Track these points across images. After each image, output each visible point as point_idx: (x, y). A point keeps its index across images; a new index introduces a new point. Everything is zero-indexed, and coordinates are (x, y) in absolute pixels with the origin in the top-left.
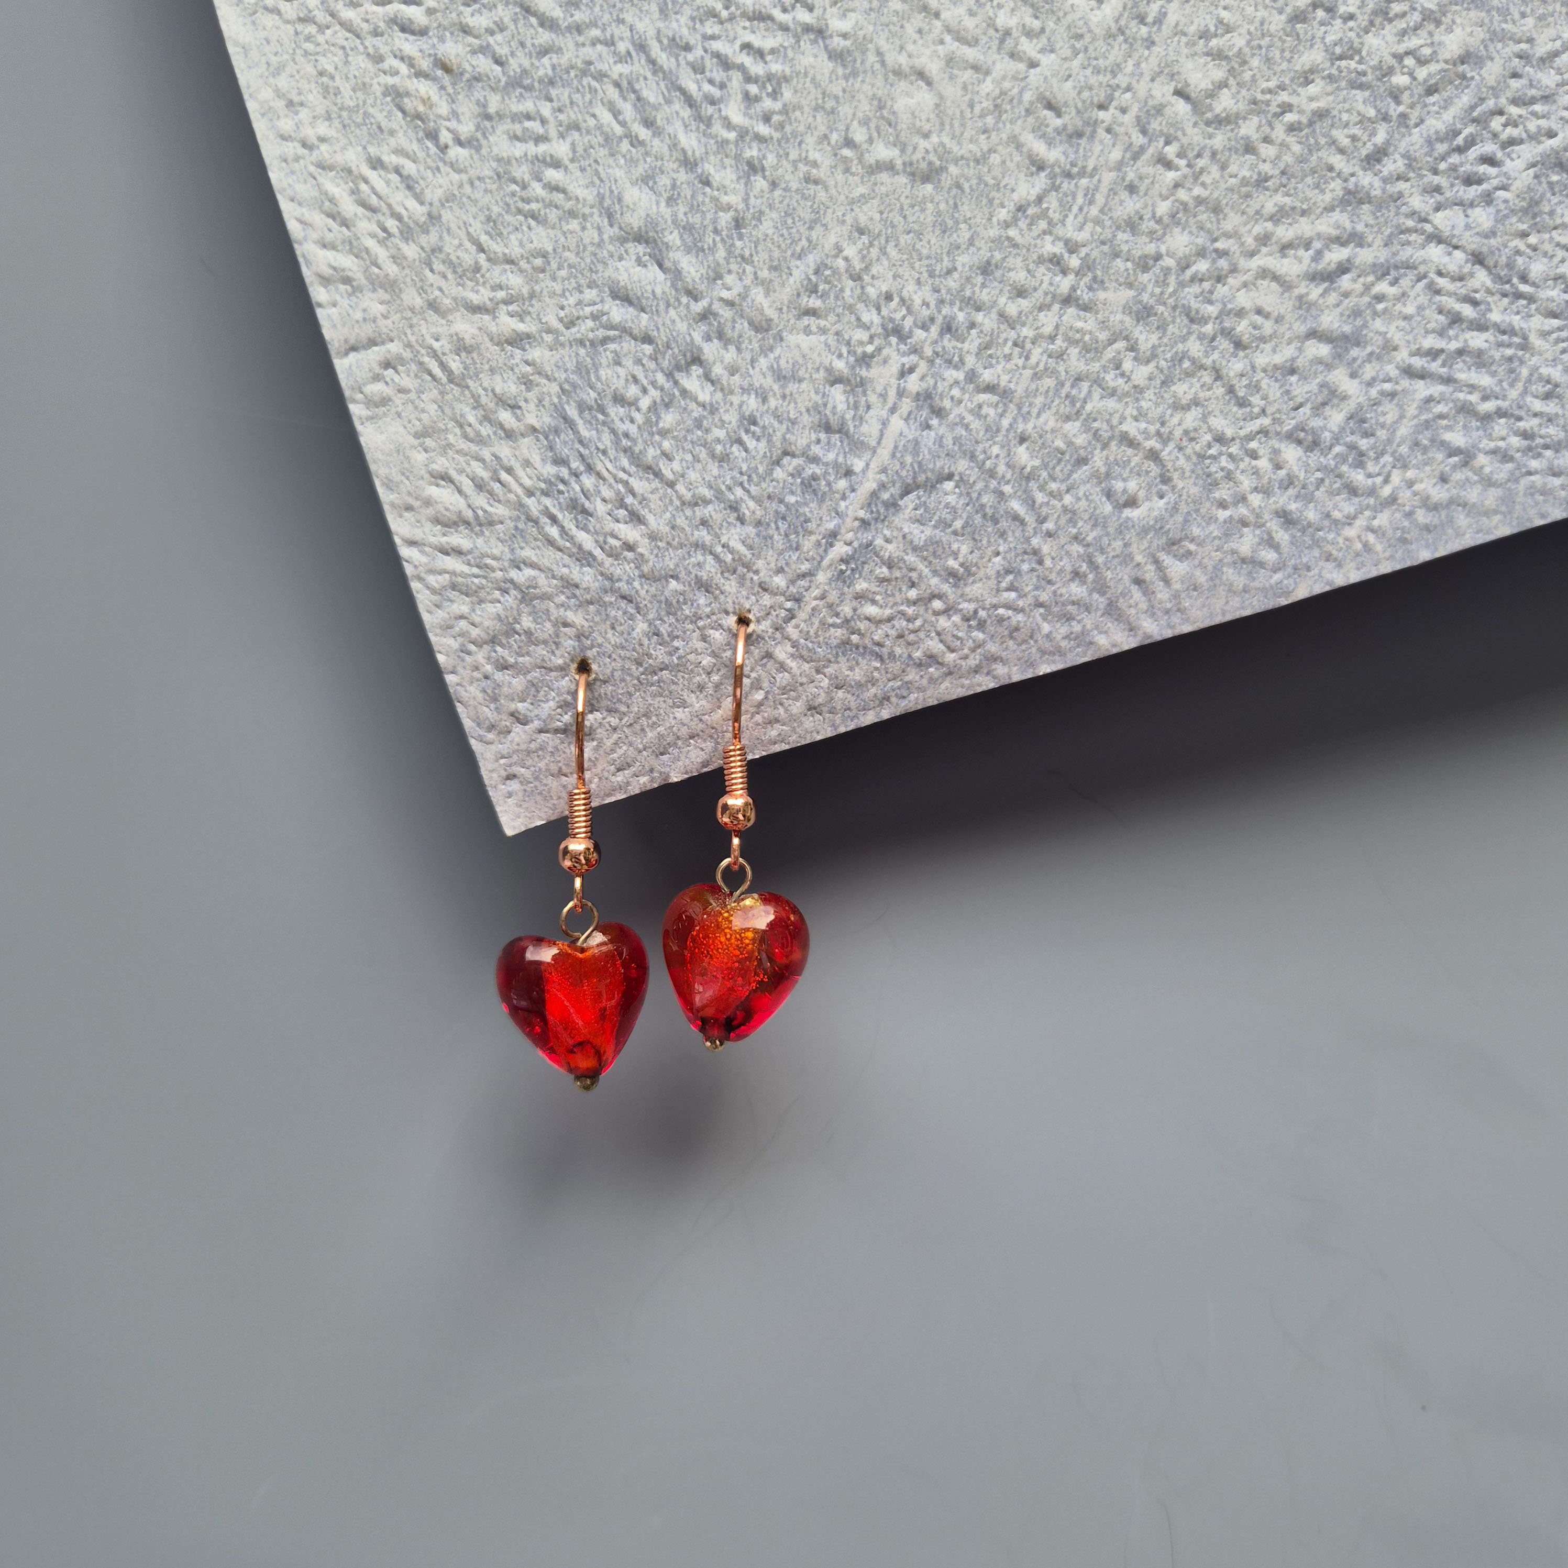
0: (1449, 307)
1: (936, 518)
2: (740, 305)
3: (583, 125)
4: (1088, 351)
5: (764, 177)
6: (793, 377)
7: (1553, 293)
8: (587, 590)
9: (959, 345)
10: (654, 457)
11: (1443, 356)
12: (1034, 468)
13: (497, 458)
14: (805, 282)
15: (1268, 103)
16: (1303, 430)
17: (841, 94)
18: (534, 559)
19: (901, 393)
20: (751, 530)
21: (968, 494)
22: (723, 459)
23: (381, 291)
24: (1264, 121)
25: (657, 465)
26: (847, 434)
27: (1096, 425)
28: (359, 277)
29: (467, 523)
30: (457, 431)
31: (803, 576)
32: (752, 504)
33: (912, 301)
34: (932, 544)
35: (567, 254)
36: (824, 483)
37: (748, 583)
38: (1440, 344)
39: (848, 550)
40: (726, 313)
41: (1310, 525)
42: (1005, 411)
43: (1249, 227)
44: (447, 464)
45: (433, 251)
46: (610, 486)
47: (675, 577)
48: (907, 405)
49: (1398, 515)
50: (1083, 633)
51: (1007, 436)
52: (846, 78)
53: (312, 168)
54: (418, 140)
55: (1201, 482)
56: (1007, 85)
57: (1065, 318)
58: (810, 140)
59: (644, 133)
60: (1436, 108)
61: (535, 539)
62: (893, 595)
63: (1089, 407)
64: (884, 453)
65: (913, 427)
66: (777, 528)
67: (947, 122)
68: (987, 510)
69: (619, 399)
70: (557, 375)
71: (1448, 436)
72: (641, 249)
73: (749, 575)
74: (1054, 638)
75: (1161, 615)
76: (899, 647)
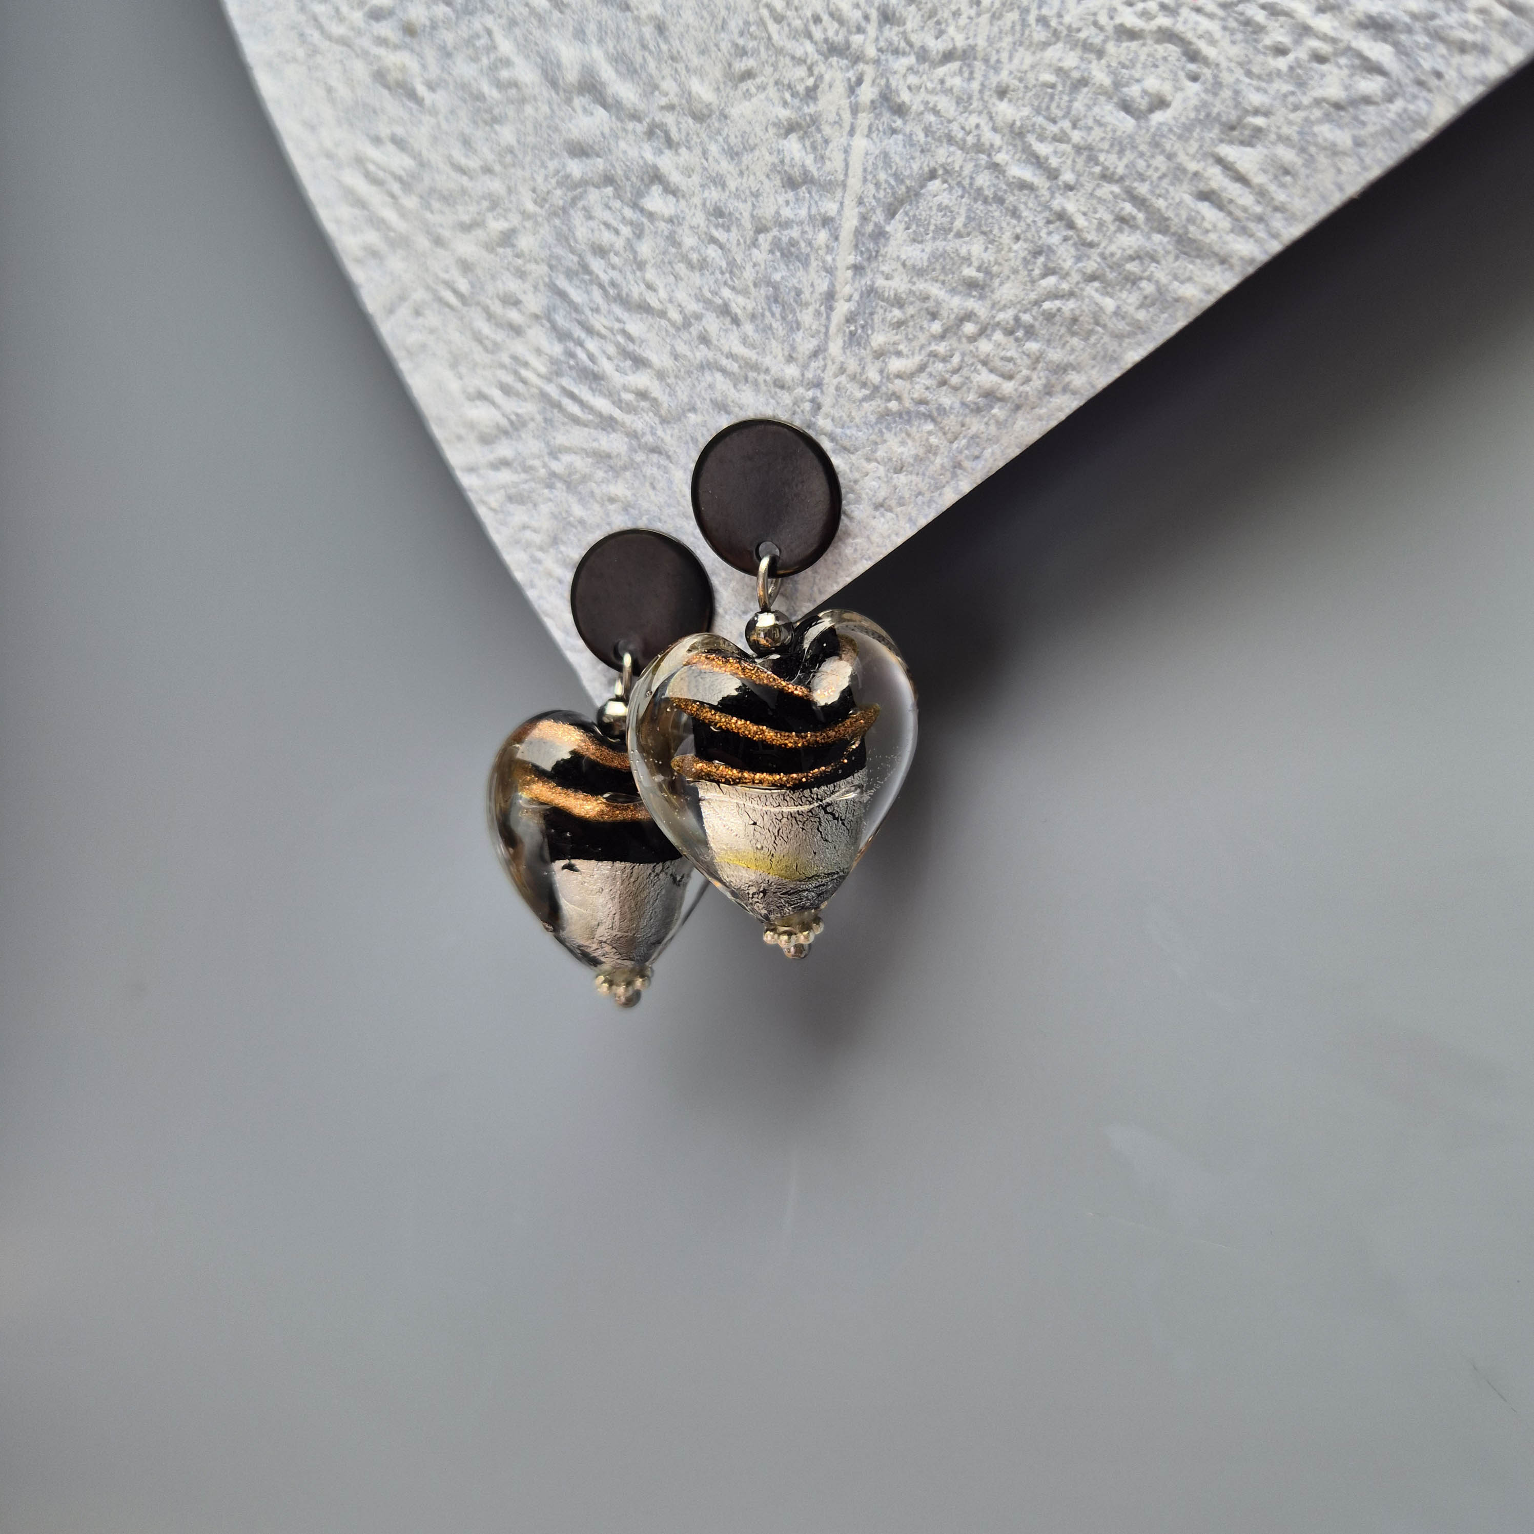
1: (932, 228)
2: (680, 104)
8: (619, 455)
9: (901, 29)
10: (641, 294)
12: (1024, 119)
13: (515, 358)
14: (734, 50)
18: (567, 444)
19: (855, 110)
20: (748, 328)
21: (959, 184)
22: (703, 265)
23: (400, 251)
25: (645, 301)
26: (813, 182)
27: (1082, 35)
28: (382, 245)
30: (480, 349)
31: (815, 354)
32: (741, 300)
33: (841, 9)
34: (937, 260)
35: (529, 139)
36: (804, 245)
37: (763, 387)
39: (852, 306)
40: (669, 119)
41: (1416, 18)
42: (971, 73)
44: (478, 383)
45: (429, 194)
46: (610, 340)
47: (693, 409)
48: (864, 119)
50: (1160, 291)
51: (982, 99)
53: (336, 173)
54: (403, 105)
55: (1239, 36)
61: (564, 424)
62: (916, 337)
63: (1067, 19)
64: (854, 182)
65: (877, 140)
66: (773, 315)
68: (986, 192)
69: (598, 251)
70: (543, 255)
72: (585, 99)
73: (761, 377)
74: (1126, 312)
75: (1252, 226)
76: (947, 400)
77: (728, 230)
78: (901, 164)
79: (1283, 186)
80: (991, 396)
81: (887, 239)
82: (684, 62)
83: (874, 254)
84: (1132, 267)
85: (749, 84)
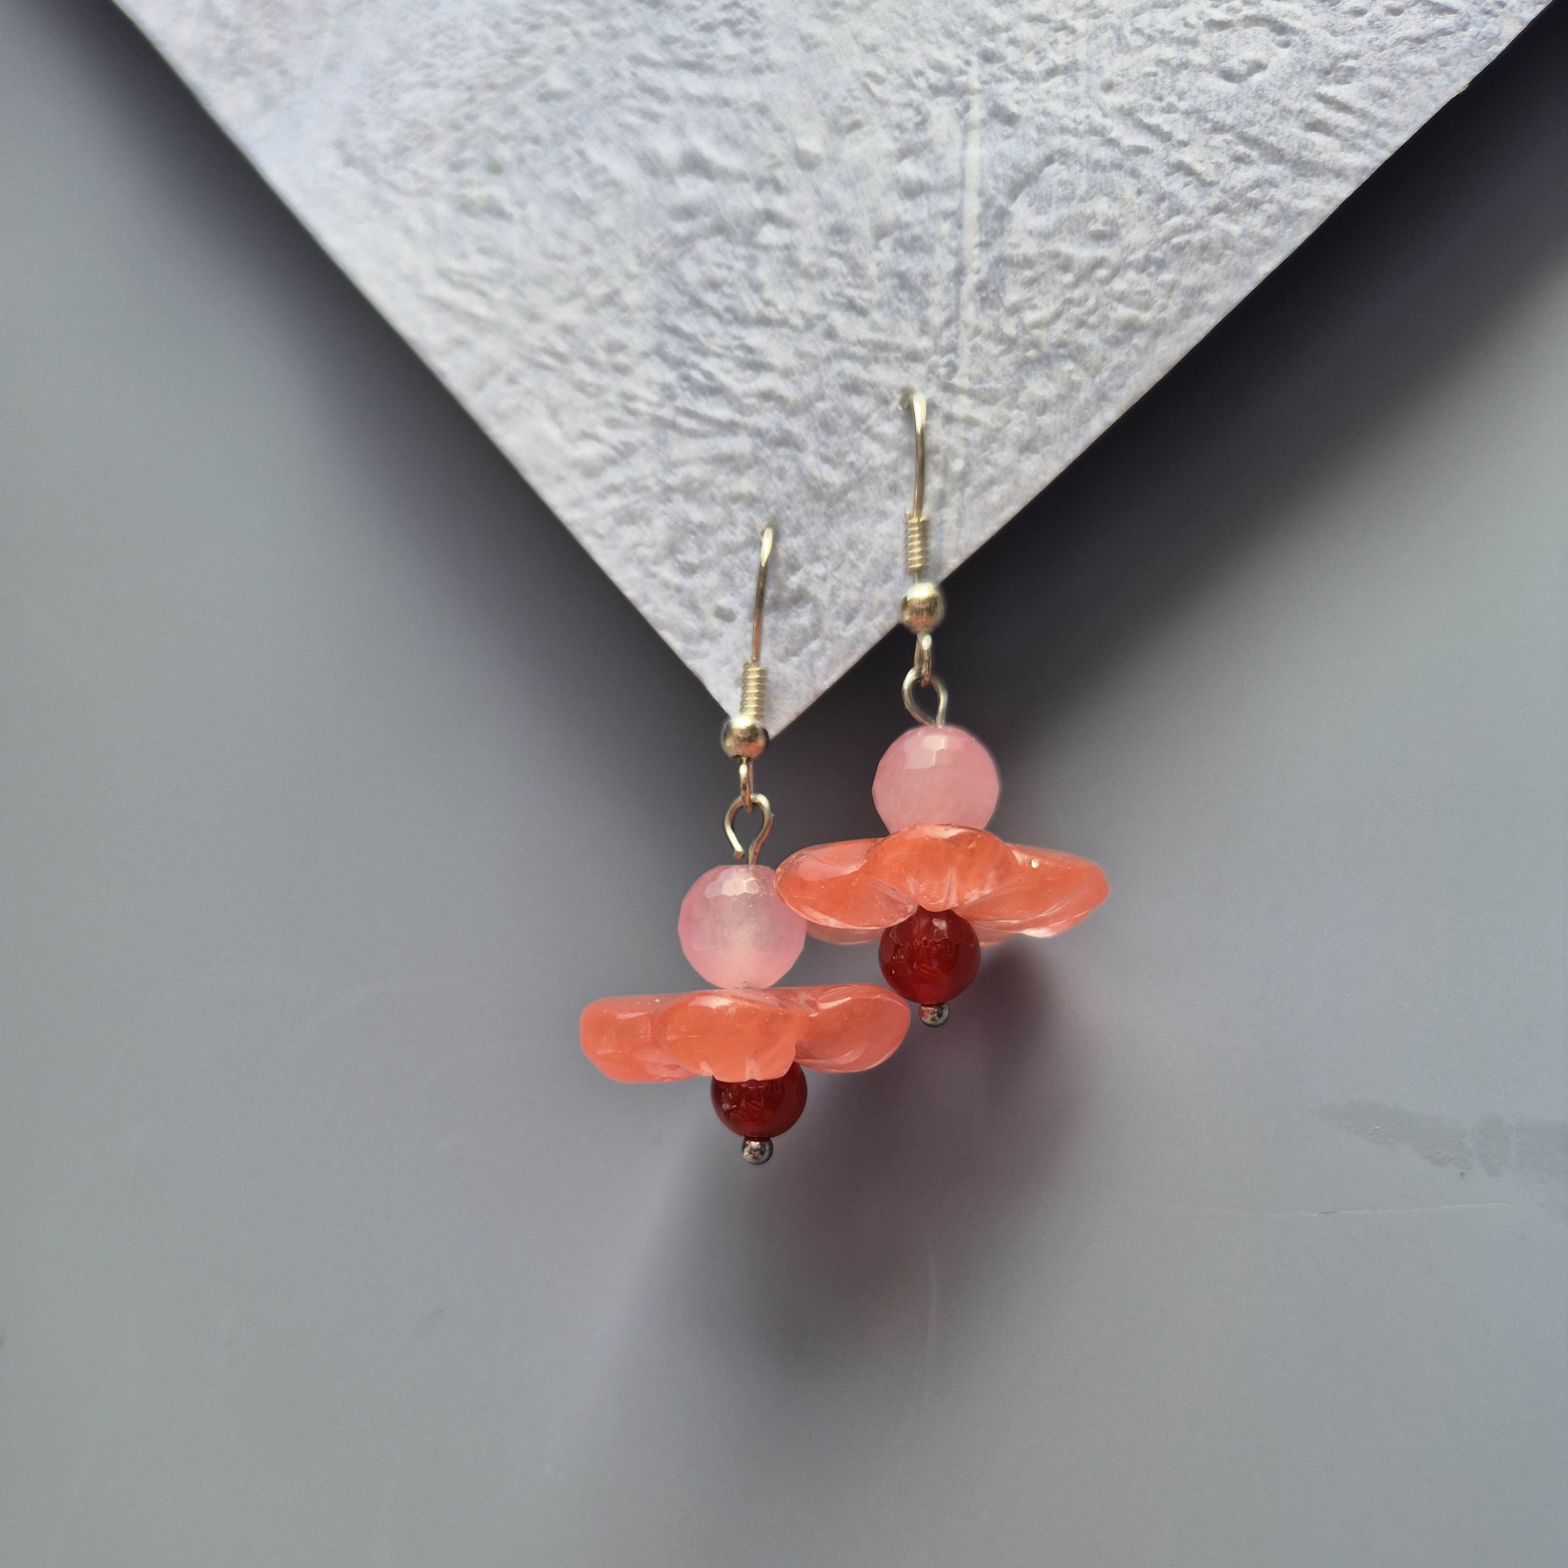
1: (1056, 199)
2: (788, 161)
8: (742, 455)
9: (1003, 64)
10: (759, 311)
13: (622, 395)
14: (839, 112)
18: (683, 457)
19: (966, 130)
21: (1077, 162)
25: (763, 315)
26: (930, 189)
27: (1175, 35)
29: (612, 461)
30: (582, 395)
33: (942, 63)
34: (1063, 224)
36: (927, 237)
37: (895, 362)
39: (982, 276)
40: (777, 174)
42: (1076, 80)
44: (581, 426)
46: (728, 356)
48: (976, 134)
51: (1089, 96)
61: (680, 440)
62: (1049, 290)
64: (972, 181)
65: (991, 147)
68: (1104, 163)
70: (649, 304)
72: (690, 176)
73: (892, 356)
74: (1252, 233)
75: (1361, 142)
76: (1084, 337)
77: (848, 242)
78: (1018, 158)
79: (1383, 106)
80: (1130, 327)
81: (1011, 217)
82: (789, 130)
83: (999, 230)
84: (1254, 194)
85: (858, 132)
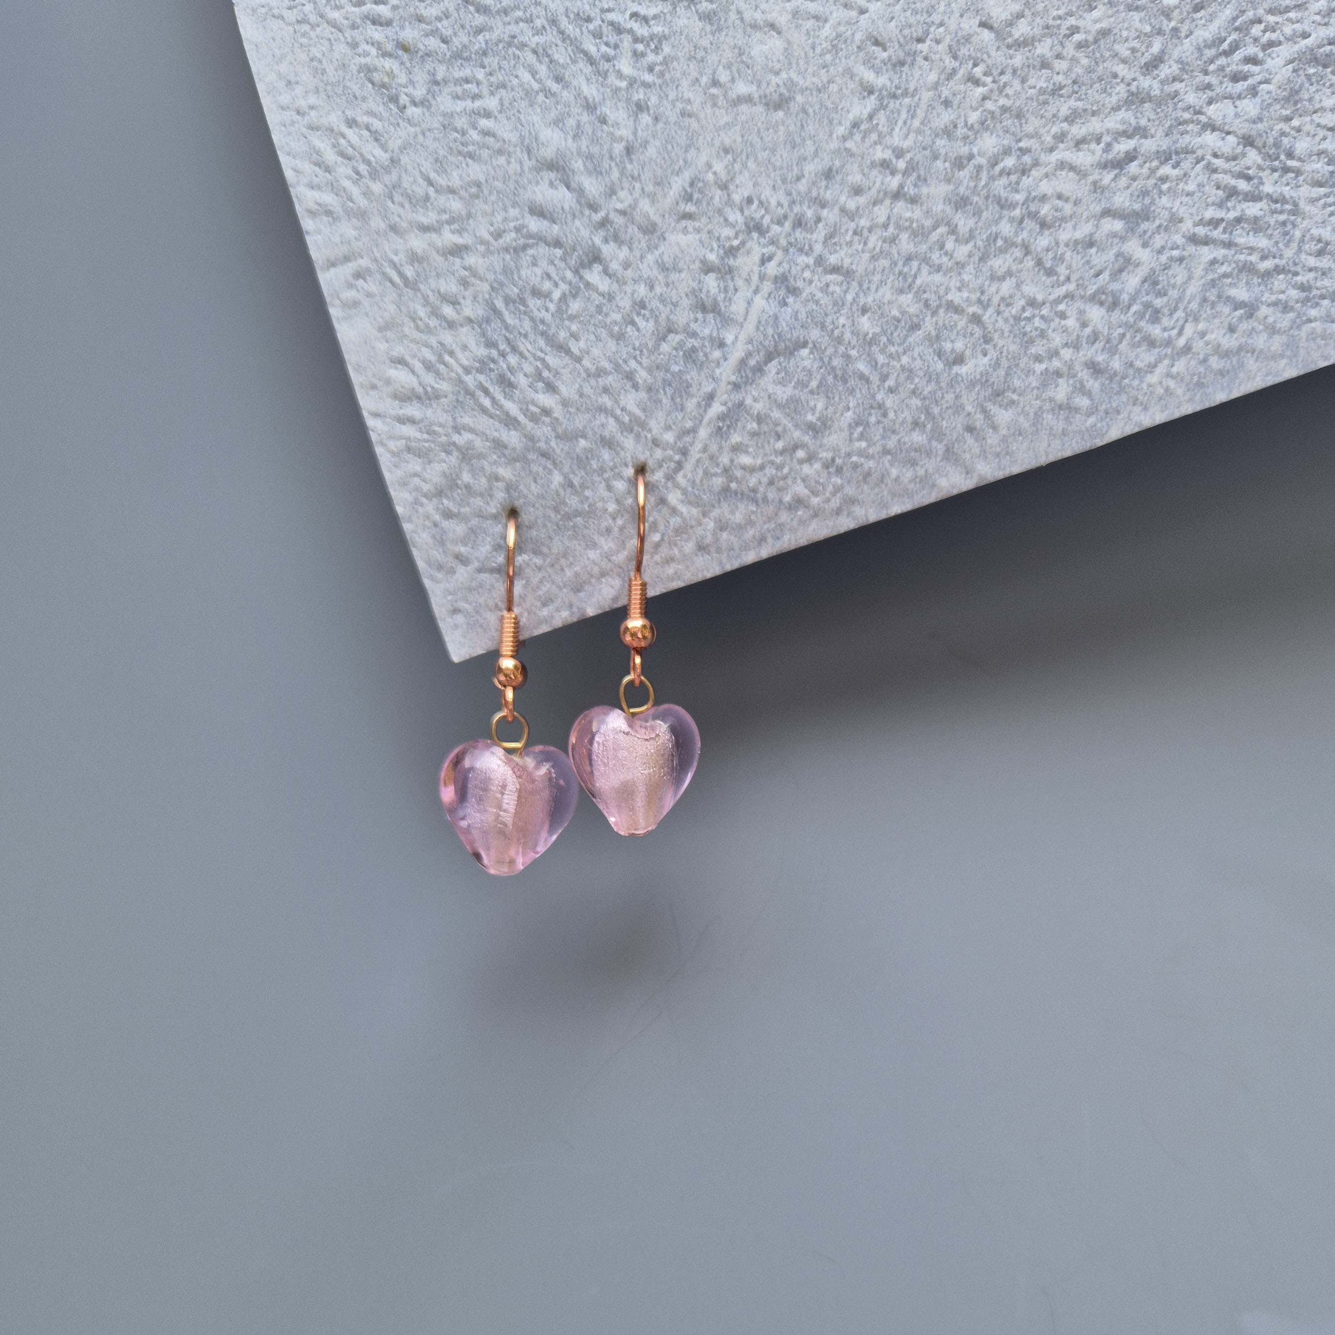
0: (1225, 182)
1: (795, 380)
2: (631, 214)
3: (509, 84)
4: (916, 236)
5: (649, 115)
6: (674, 268)
7: (1318, 166)
8: (514, 449)
9: (809, 236)
10: (564, 338)
11: (1224, 224)
12: (874, 335)
14: (683, 194)
15: (1059, 27)
16: (1103, 293)
17: (709, 46)
18: (472, 425)
20: (643, 395)
21: (821, 359)
22: (620, 337)
23: (354, 220)
24: (1056, 42)
26: (719, 313)
27: (925, 296)
28: (338, 209)
29: (419, 398)
30: (412, 325)
31: (688, 432)
32: (644, 373)
33: (769, 203)
35: (496, 183)
36: (702, 354)
37: (643, 440)
38: (1220, 214)
39: (723, 409)
40: (619, 220)
41: (1115, 374)
43: (1047, 128)
44: (403, 351)
45: (394, 187)
47: (584, 437)
48: (767, 286)
49: (1193, 363)
50: (926, 476)
52: (713, 34)
53: (304, 130)
54: (384, 104)
55: (1018, 340)
56: (842, 29)
57: (895, 210)
58: (685, 83)
59: (555, 87)
60: (1203, 22)
61: (473, 409)
62: (763, 447)
63: (918, 282)
67: (794, 61)
69: (536, 293)
70: (488, 277)
71: (1232, 292)
72: (553, 175)
73: (644, 433)
75: (991, 458)
76: (770, 494)
77: (647, 321)
78: (786, 329)
79: (1016, 441)
80: (800, 502)
81: (762, 375)
82: (641, 183)
83: (750, 381)
85: (689, 224)
